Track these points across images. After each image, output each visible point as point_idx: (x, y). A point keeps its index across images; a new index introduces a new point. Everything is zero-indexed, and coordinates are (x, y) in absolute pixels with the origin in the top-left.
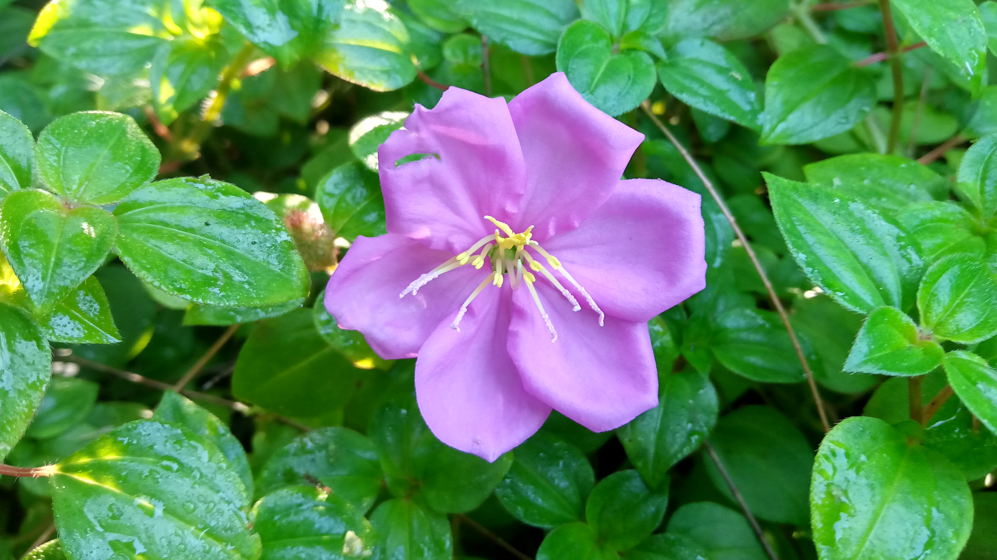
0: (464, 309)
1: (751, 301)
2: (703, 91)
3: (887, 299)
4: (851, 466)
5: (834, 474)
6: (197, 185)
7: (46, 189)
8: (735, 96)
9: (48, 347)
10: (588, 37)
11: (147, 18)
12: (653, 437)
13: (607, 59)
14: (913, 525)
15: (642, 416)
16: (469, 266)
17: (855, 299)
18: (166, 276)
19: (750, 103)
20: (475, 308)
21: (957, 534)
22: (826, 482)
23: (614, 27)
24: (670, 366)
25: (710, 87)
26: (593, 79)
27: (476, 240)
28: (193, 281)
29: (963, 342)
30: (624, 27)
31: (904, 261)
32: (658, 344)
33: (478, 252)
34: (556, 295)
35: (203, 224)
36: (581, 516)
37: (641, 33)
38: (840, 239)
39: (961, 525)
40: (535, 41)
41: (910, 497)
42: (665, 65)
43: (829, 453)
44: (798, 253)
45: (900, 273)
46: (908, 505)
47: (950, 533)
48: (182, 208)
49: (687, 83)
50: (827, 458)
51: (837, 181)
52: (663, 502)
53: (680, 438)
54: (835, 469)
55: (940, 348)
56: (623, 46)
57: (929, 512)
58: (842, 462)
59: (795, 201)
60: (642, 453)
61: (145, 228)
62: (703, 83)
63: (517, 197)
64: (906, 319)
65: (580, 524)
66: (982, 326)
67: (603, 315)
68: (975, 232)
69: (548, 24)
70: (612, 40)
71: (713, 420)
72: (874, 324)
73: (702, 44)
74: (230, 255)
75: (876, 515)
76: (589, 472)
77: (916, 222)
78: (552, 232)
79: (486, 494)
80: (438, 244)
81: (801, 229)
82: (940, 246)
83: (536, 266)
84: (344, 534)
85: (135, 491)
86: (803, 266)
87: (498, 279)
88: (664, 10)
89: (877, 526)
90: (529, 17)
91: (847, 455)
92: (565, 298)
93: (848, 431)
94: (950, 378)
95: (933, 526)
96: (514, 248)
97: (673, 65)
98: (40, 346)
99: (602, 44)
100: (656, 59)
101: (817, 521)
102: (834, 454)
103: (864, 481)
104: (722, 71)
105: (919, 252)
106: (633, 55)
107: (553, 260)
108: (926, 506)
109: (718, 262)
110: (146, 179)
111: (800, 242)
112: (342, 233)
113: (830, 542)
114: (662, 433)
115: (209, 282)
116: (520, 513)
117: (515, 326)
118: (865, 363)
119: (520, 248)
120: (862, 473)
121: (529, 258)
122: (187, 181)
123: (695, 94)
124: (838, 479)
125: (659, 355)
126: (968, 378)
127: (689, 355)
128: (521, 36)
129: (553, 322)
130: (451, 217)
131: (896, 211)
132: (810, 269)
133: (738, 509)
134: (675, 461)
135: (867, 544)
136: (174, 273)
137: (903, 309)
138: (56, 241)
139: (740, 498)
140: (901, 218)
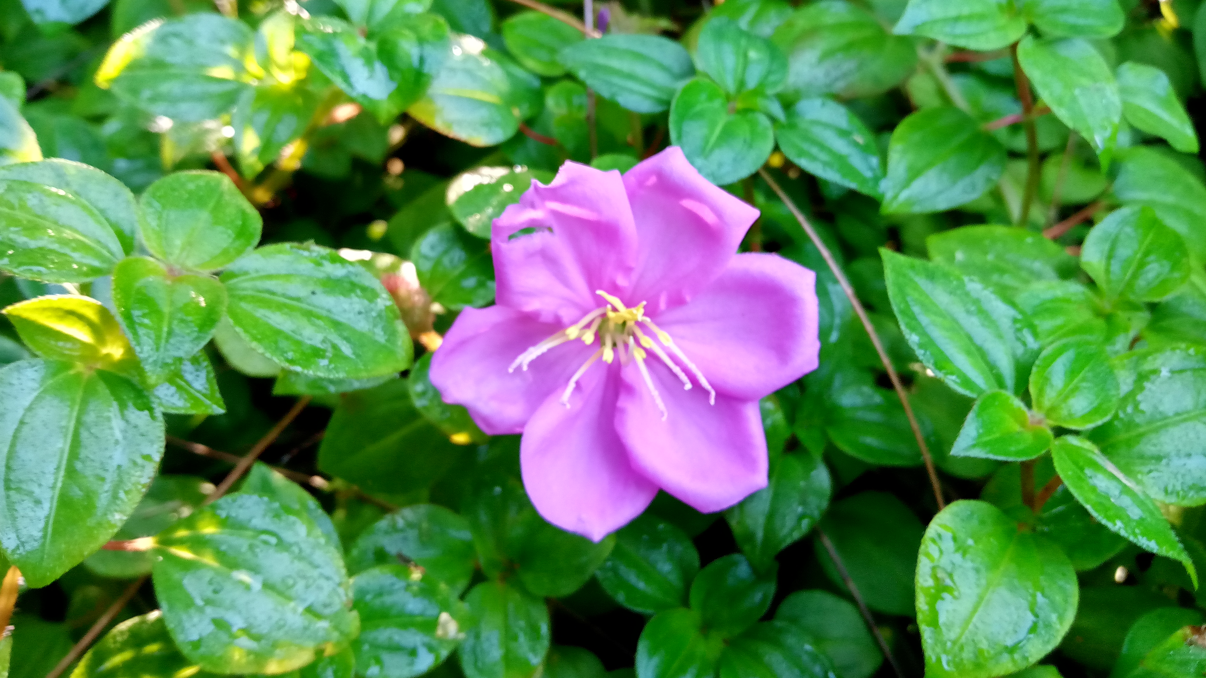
0: (572, 385)
1: (870, 378)
2: (823, 156)
3: (1000, 383)
4: (957, 550)
5: (940, 557)
6: (301, 252)
7: (152, 256)
8: (857, 161)
9: (161, 418)
10: (703, 97)
11: (227, 58)
12: (761, 520)
13: (722, 120)
14: (1017, 608)
15: (751, 497)
16: (578, 340)
17: (967, 382)
18: (277, 348)
19: (871, 169)
20: (583, 384)
21: (1061, 618)
22: (931, 565)
23: (731, 85)
24: (781, 445)
25: (829, 151)
26: (707, 142)
27: (585, 313)
28: (303, 353)
29: (1073, 427)
30: (742, 84)
31: (1018, 345)
32: (769, 422)
33: (588, 326)
34: (664, 371)
35: (310, 293)
36: (685, 602)
37: (759, 92)
38: (955, 321)
39: (1065, 610)
40: (647, 97)
41: (1016, 582)
42: (783, 127)
43: (936, 537)
44: (911, 335)
45: (1014, 356)
46: (1013, 589)
47: (1054, 617)
48: (288, 276)
49: (805, 146)
50: (934, 541)
51: (959, 256)
52: (771, 589)
53: (790, 522)
54: (941, 552)
55: (1050, 433)
56: (739, 105)
57: (1034, 596)
58: (948, 545)
59: (911, 280)
60: (750, 537)
61: (253, 297)
62: (822, 147)
63: (628, 270)
64: (1017, 403)
65: (682, 611)
66: (1096, 411)
67: (713, 393)
68: (1099, 313)
69: (660, 78)
70: (728, 98)
71: (825, 504)
72: (984, 407)
73: (823, 105)
74: (337, 325)
75: (980, 599)
76: (693, 556)
77: (1036, 302)
78: (662, 305)
79: (586, 577)
80: (546, 317)
81: (916, 309)
82: (1060, 328)
83: (647, 342)
84: (437, 617)
85: (234, 565)
86: (915, 347)
87: (608, 355)
88: (784, 66)
89: (981, 609)
90: (641, 70)
91: (955, 539)
92: (675, 376)
93: (956, 515)
94: (1056, 464)
95: (1037, 610)
96: (624, 323)
97: (792, 126)
98: (153, 417)
99: (717, 104)
100: (773, 119)
101: (921, 604)
102: (940, 536)
103: (969, 565)
104: (844, 134)
105: (1035, 335)
106: (750, 116)
107: (664, 337)
108: (1030, 591)
109: (834, 337)
110: (248, 244)
111: (913, 323)
112: (438, 298)
113: (934, 623)
114: (771, 516)
115: (317, 353)
116: (621, 598)
117: (623, 402)
118: (974, 446)
119: (631, 323)
120: (968, 556)
121: (639, 333)
122: (291, 248)
123: (814, 158)
124: (944, 562)
125: (769, 435)
126: (1076, 463)
127: (802, 435)
128: (631, 91)
129: (664, 400)
130: (560, 289)
131: (1016, 289)
132: (922, 352)
133: (850, 598)
134: (784, 545)
135: (971, 627)
136: (284, 344)
137: (1016, 393)
138: (166, 309)
139: (853, 587)
140: (1021, 298)
